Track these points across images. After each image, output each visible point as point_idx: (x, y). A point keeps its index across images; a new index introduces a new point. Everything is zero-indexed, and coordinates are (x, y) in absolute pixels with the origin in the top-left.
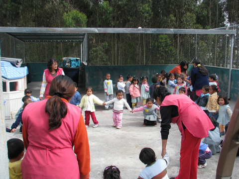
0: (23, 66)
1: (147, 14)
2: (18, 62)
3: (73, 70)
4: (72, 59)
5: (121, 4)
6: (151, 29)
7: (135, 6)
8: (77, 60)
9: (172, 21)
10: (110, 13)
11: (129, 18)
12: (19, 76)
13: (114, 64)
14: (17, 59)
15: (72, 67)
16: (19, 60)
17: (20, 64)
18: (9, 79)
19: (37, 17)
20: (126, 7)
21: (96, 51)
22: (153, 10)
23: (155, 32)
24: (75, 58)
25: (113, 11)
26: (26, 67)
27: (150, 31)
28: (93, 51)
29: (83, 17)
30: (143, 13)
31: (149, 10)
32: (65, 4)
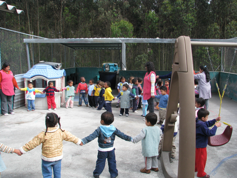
0: (61, 69)
1: (191, 23)
2: (58, 66)
3: (111, 74)
4: (110, 64)
5: (167, 14)
7: (179, 16)
8: (115, 65)
9: (215, 30)
10: (156, 23)
11: (174, 27)
12: (56, 76)
14: (57, 64)
15: (111, 71)
16: (59, 64)
17: (60, 67)
18: (49, 79)
20: (170, 17)
24: (113, 64)
25: (158, 21)
26: (64, 70)
28: (138, 58)
29: (130, 26)
30: (187, 22)
31: (192, 20)
32: (115, 15)
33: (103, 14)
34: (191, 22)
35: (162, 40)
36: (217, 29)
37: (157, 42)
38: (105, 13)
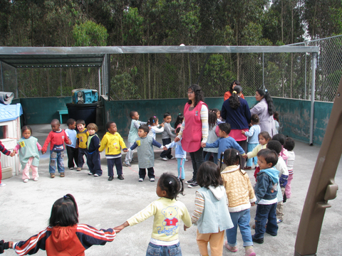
0: (14, 102)
1: (193, 26)
2: (7, 97)
3: (88, 107)
4: (86, 91)
5: (156, 12)
6: (198, 47)
7: (176, 14)
8: (93, 93)
9: (228, 35)
10: (140, 25)
11: (167, 31)
12: (8, 117)
13: (148, 98)
14: (5, 93)
15: (87, 103)
16: (9, 94)
17: (10, 100)
19: (35, 32)
20: (162, 16)
21: (120, 79)
22: (201, 19)
23: (204, 50)
24: (90, 91)
25: (144, 22)
26: (19, 105)
27: (198, 49)
28: (116, 79)
29: (101, 31)
30: (187, 24)
31: (195, 20)
32: (75, 12)
33: (54, 12)
34: (193, 24)
35: (190, 49)
36: (230, 34)
37: (181, 51)
38: (57, 10)
